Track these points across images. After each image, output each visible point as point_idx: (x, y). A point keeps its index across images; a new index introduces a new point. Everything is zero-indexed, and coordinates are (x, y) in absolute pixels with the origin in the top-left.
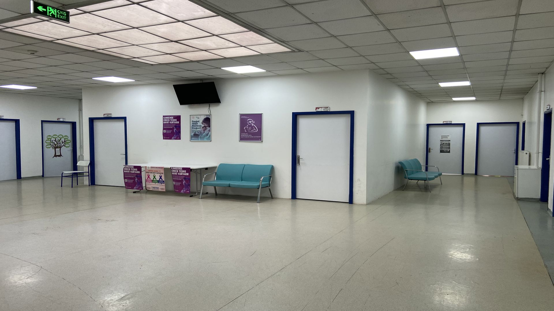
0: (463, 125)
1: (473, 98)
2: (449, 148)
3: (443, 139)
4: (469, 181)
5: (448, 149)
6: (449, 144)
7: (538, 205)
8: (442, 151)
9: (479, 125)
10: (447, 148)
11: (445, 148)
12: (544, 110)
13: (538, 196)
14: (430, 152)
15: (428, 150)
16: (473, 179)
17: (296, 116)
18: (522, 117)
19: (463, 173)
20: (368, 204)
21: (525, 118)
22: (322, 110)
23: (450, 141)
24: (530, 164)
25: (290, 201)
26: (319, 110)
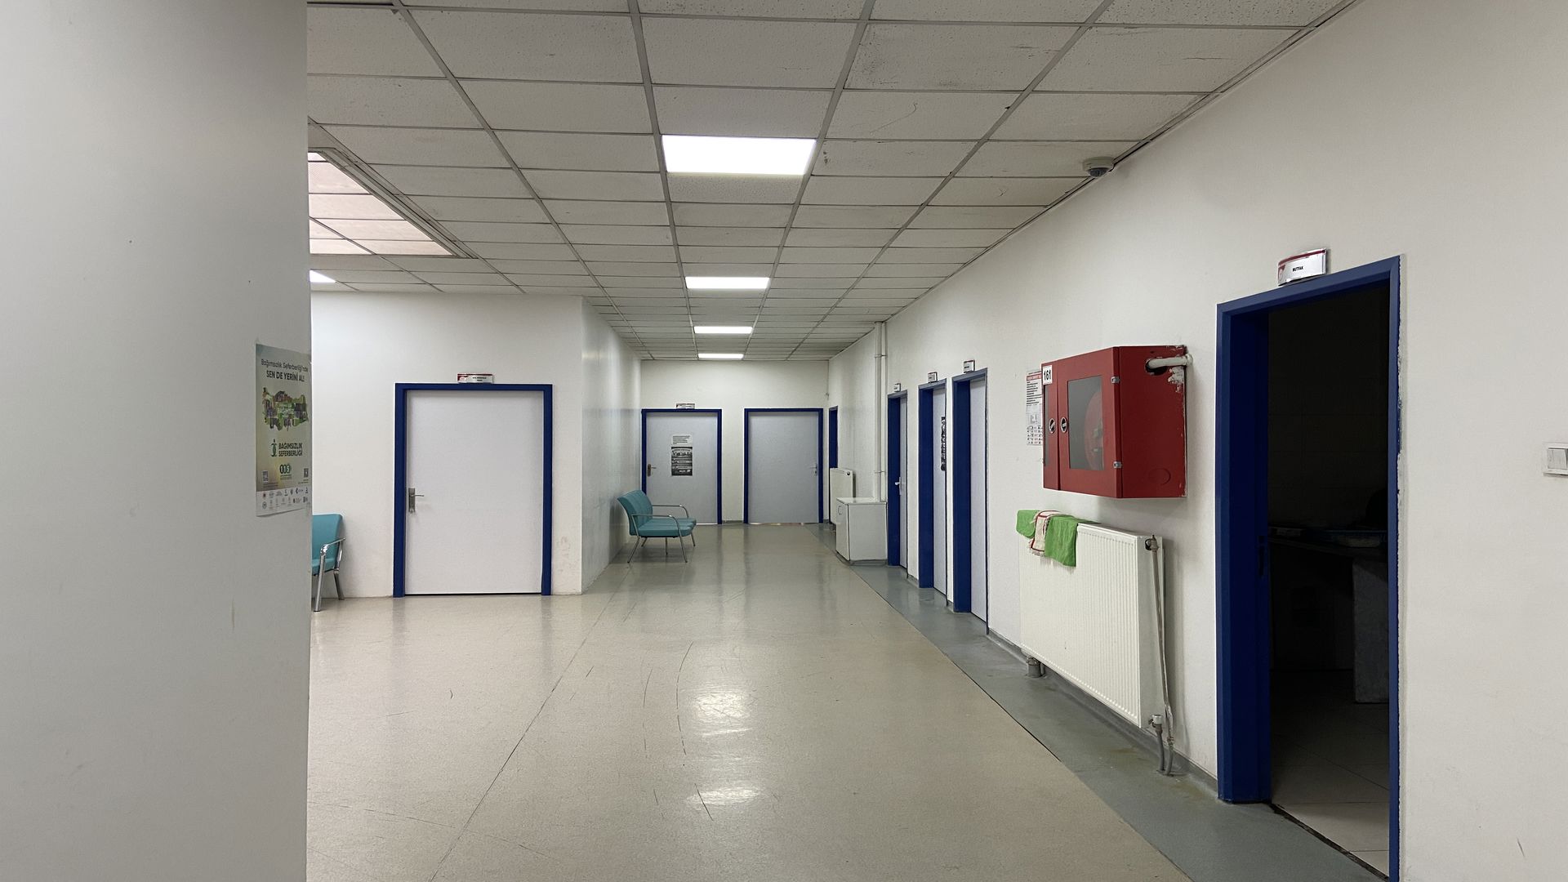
0: (716, 414)
1: (740, 356)
2: (691, 464)
3: (679, 445)
4: (734, 536)
5: (689, 467)
6: (690, 456)
7: (884, 572)
8: (673, 474)
9: (748, 412)
10: (685, 464)
11: (682, 465)
12: (886, 393)
13: (884, 554)
14: (649, 475)
15: (646, 470)
16: (739, 532)
17: (403, 392)
18: (828, 399)
19: (720, 521)
20: (584, 592)
21: (836, 400)
22: (475, 381)
23: (691, 448)
24: (854, 496)
25: (391, 602)
26: (464, 380)
